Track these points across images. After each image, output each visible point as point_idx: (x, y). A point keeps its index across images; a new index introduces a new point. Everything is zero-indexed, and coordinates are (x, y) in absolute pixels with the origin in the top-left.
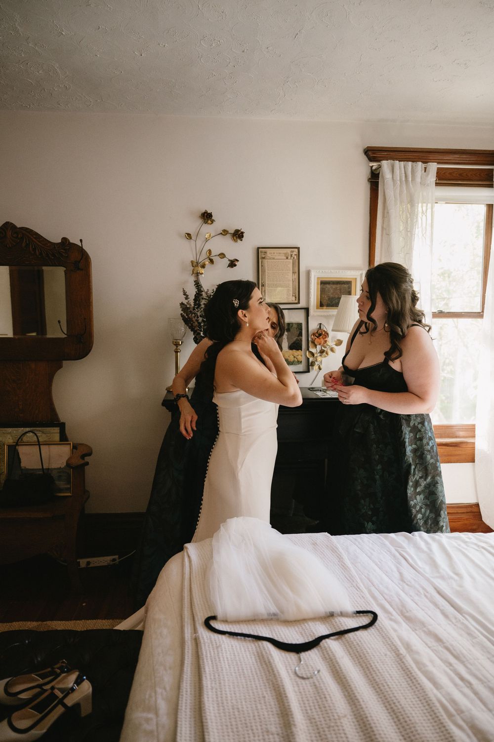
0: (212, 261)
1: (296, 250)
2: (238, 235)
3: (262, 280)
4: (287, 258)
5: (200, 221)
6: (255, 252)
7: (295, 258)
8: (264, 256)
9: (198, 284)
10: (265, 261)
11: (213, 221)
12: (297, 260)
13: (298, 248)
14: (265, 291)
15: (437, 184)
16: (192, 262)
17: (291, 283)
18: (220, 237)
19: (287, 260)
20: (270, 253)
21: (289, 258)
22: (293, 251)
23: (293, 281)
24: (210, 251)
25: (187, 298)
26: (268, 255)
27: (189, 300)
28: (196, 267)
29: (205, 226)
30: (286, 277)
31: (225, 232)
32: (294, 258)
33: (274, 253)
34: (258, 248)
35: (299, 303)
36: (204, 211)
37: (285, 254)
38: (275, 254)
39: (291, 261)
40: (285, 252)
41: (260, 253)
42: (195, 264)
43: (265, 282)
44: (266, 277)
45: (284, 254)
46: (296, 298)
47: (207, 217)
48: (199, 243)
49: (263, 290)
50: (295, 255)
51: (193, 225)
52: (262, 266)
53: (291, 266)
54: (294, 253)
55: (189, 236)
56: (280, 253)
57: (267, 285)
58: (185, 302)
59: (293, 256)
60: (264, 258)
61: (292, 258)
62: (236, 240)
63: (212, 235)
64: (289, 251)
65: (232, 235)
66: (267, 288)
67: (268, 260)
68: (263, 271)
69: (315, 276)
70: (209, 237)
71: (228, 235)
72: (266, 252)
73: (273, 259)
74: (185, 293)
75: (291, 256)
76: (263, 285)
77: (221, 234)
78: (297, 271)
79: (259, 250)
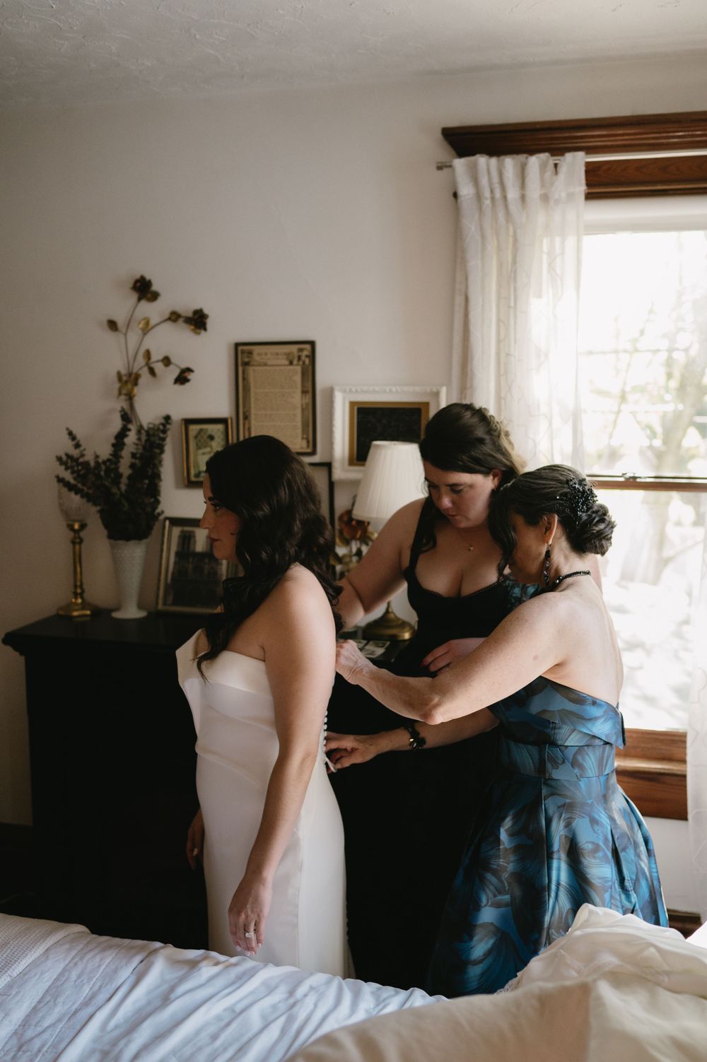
0: (152, 372)
1: (308, 347)
2: (198, 321)
3: (244, 407)
4: (291, 363)
5: (135, 296)
6: (232, 352)
7: (307, 361)
8: (246, 360)
9: (127, 417)
10: (251, 370)
11: (154, 296)
12: (310, 368)
13: (312, 344)
14: (249, 429)
15: (589, 196)
16: (119, 375)
17: (299, 412)
18: (168, 325)
19: (292, 367)
20: (260, 354)
21: (295, 362)
22: (301, 350)
23: (303, 410)
24: (148, 354)
25: (77, 446)
26: (256, 357)
27: (82, 448)
28: (128, 382)
29: (143, 303)
30: (290, 400)
31: (174, 317)
32: (304, 362)
33: (266, 354)
34: (237, 345)
35: (313, 453)
36: (138, 277)
37: (288, 355)
38: (269, 356)
39: (299, 369)
40: (287, 351)
41: (243, 354)
42: (124, 378)
43: (249, 411)
44: (252, 400)
45: (285, 354)
46: (308, 442)
47: (143, 289)
48: (133, 337)
49: (247, 426)
50: (307, 356)
51: (122, 305)
52: (244, 379)
53: (298, 378)
54: (305, 353)
55: (112, 325)
56: (277, 354)
57: (253, 417)
58: (75, 453)
59: (303, 358)
60: (246, 364)
61: (301, 363)
62: (198, 331)
63: (152, 322)
64: (294, 348)
65: (189, 321)
66: (253, 422)
67: (256, 368)
68: (247, 389)
69: (344, 399)
70: (147, 328)
71: (181, 320)
72: (250, 353)
73: (266, 365)
74: (70, 433)
75: (299, 358)
76: (246, 418)
77: (169, 319)
78: (310, 389)
79: (240, 348)
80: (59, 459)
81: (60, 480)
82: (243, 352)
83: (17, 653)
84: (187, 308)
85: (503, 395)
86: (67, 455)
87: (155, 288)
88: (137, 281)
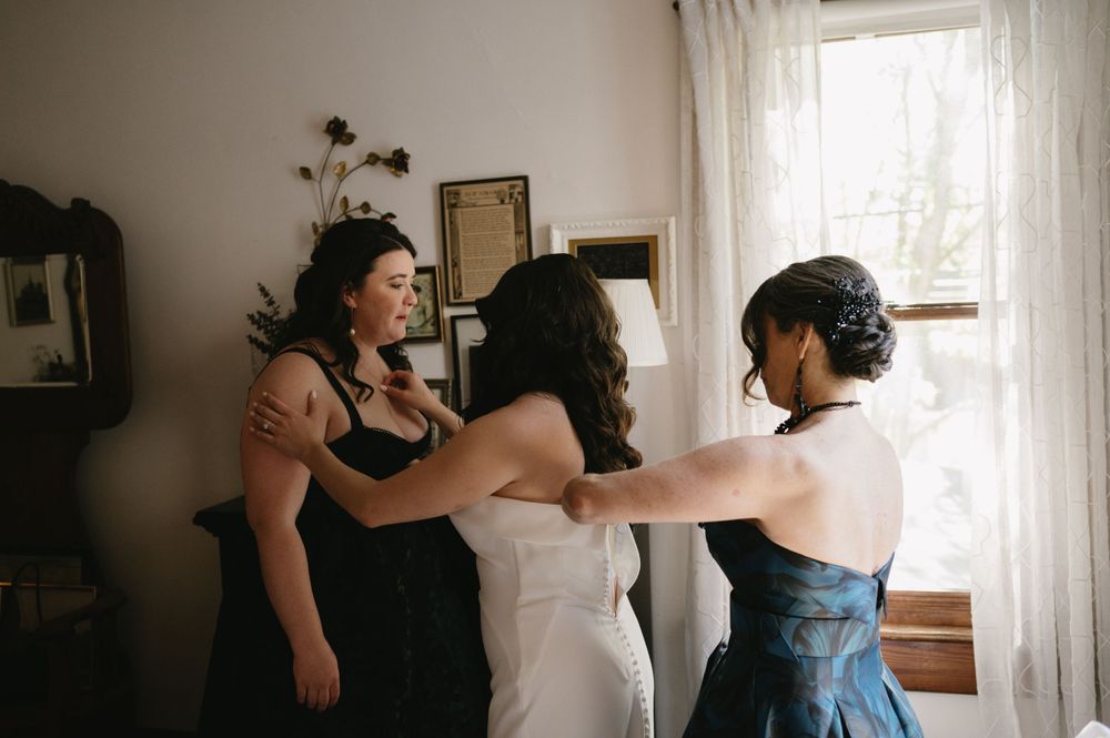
1: (520, 183)
2: (399, 162)
3: (452, 253)
4: (502, 202)
5: (329, 140)
6: (438, 191)
7: (520, 199)
8: (453, 201)
10: (458, 212)
11: (351, 139)
12: (524, 206)
13: (525, 179)
14: (459, 277)
16: (315, 227)
17: (513, 255)
18: (366, 169)
19: (503, 207)
20: (467, 194)
21: (507, 201)
22: (512, 187)
23: (517, 252)
24: (345, 200)
25: (271, 303)
26: (464, 198)
27: (275, 306)
29: (338, 146)
30: (503, 242)
31: (373, 159)
32: (517, 200)
33: (475, 194)
34: (442, 186)
36: (332, 118)
37: (498, 193)
38: (477, 196)
39: (511, 207)
40: (497, 189)
41: (449, 196)
43: (458, 257)
44: (461, 245)
45: (495, 192)
47: (338, 131)
48: (328, 184)
49: (456, 274)
50: (519, 193)
51: (314, 150)
52: (451, 223)
53: (511, 218)
54: (518, 189)
55: (305, 172)
56: (487, 193)
57: (462, 263)
58: (268, 311)
59: (516, 195)
60: (454, 206)
61: (513, 201)
62: (399, 173)
63: (349, 167)
64: (505, 186)
65: (388, 162)
66: (463, 269)
67: (465, 210)
68: (455, 234)
69: (563, 238)
70: (343, 172)
71: (379, 163)
72: (457, 194)
73: (474, 206)
74: (262, 289)
75: (511, 196)
76: (455, 265)
77: (367, 162)
78: (525, 229)
79: (445, 189)
80: (251, 317)
81: (253, 340)
82: (449, 193)
83: (211, 535)
84: (387, 148)
85: (740, 217)
86: (259, 313)
87: (350, 129)
88: (331, 123)
